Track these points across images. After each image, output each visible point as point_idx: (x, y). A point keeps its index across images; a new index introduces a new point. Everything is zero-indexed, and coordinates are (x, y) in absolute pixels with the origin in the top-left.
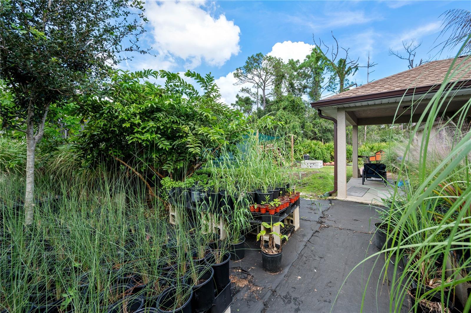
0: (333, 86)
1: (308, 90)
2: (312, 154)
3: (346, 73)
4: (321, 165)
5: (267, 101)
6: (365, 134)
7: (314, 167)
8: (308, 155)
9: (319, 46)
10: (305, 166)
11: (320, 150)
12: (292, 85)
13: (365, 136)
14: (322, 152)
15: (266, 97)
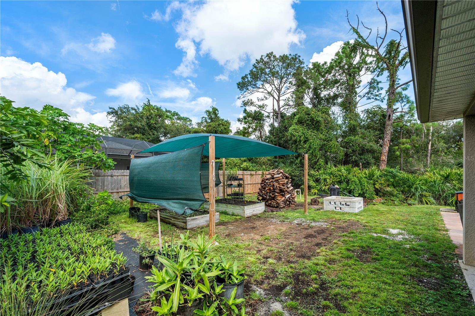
0: (376, 91)
1: (340, 100)
2: (344, 185)
3: (401, 63)
4: (360, 206)
5: (283, 116)
6: (429, 155)
7: (346, 209)
8: (337, 186)
9: (356, 27)
10: (331, 207)
11: (356, 179)
12: (317, 95)
13: (429, 158)
14: (360, 182)
15: (281, 109)
